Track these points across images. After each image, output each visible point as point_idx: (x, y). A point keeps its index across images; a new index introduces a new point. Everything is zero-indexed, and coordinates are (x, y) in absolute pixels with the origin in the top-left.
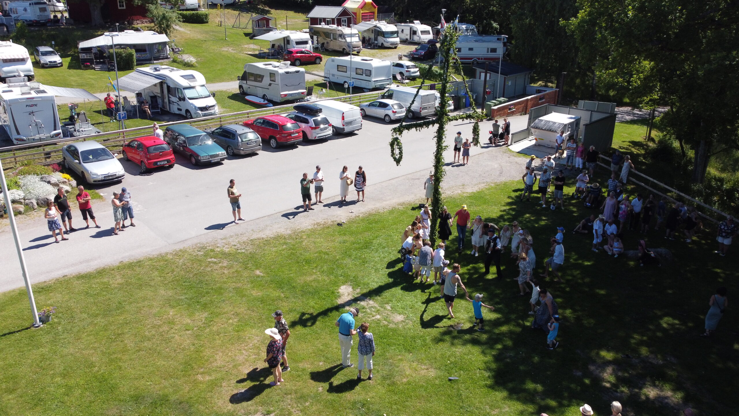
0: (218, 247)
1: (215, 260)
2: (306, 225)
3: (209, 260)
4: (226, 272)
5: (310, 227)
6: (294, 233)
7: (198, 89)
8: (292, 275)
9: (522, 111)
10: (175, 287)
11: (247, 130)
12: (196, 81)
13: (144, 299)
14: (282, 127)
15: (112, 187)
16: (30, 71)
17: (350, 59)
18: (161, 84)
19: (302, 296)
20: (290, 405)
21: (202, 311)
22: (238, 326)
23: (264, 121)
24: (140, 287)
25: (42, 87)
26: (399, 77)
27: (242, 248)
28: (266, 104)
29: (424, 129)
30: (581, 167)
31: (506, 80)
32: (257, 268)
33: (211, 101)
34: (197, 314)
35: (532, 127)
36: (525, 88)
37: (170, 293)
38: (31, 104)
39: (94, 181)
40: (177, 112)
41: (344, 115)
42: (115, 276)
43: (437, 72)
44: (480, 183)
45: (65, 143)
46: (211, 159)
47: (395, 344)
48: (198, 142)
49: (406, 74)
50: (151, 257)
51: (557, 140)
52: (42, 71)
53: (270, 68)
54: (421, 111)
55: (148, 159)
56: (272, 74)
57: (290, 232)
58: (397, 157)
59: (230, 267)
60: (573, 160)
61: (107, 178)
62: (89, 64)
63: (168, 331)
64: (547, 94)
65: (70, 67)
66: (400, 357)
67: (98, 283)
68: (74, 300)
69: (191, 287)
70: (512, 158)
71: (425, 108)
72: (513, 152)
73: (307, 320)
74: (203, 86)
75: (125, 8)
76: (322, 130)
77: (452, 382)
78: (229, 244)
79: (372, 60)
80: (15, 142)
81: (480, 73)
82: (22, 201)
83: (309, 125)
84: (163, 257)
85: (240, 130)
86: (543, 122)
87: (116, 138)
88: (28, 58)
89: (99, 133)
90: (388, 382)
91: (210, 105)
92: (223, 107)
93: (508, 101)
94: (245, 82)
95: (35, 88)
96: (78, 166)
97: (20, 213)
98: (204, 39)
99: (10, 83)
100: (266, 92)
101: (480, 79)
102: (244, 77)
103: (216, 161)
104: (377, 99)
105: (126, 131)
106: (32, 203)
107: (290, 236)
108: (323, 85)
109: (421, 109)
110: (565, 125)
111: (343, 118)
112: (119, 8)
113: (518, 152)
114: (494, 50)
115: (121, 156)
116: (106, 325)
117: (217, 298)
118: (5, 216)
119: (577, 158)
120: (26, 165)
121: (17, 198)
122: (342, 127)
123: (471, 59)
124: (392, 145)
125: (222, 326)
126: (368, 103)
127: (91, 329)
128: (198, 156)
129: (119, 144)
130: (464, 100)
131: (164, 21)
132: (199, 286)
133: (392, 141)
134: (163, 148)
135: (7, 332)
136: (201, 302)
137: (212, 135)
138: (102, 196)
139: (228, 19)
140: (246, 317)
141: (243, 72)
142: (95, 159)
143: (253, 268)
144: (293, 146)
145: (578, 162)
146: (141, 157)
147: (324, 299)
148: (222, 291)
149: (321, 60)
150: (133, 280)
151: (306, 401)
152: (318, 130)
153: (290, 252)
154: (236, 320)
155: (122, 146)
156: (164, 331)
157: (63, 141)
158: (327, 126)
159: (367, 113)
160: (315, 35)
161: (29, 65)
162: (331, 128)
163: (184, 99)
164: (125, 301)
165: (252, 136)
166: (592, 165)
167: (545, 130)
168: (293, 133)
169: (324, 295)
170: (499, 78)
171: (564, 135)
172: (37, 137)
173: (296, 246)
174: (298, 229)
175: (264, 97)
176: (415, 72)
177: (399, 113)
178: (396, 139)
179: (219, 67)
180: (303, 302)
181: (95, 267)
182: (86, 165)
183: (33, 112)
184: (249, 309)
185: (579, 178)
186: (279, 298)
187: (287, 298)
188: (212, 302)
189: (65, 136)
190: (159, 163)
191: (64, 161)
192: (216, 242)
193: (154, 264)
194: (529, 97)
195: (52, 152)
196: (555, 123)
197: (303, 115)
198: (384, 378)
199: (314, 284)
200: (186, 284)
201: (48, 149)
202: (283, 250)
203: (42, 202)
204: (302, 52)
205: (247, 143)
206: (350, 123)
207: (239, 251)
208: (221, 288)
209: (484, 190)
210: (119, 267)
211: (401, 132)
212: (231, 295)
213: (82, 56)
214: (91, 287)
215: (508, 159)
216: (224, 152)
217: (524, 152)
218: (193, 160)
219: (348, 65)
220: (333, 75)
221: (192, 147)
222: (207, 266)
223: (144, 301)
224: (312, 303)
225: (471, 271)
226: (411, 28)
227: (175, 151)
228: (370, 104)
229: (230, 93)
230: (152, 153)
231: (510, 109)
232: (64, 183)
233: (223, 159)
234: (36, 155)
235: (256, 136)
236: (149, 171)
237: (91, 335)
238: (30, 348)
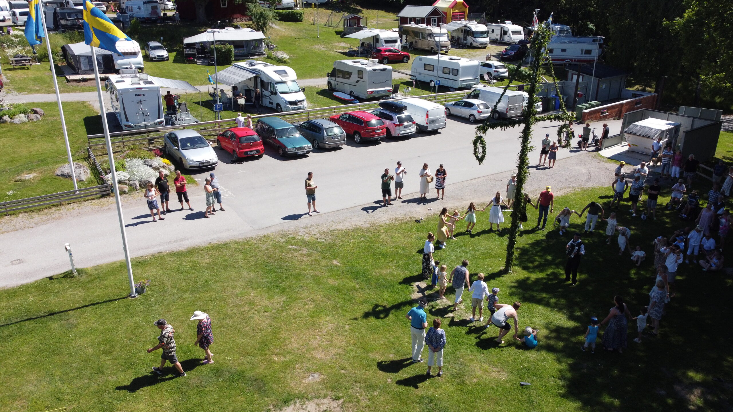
0: (299, 235)
1: (296, 247)
2: (385, 219)
3: (290, 247)
4: (305, 259)
5: (388, 222)
6: (373, 227)
7: (290, 84)
8: (368, 267)
9: (616, 116)
10: (257, 270)
11: (333, 124)
12: (288, 76)
13: (229, 279)
14: (367, 123)
15: (206, 173)
16: (140, 64)
17: (437, 58)
18: (256, 78)
19: (377, 288)
20: (358, 393)
21: (280, 295)
22: (314, 312)
23: (349, 117)
24: (226, 268)
25: (150, 78)
26: (486, 77)
27: (322, 237)
28: (352, 100)
29: (510, 129)
30: (677, 176)
31: (600, 83)
32: (335, 258)
33: (301, 96)
34: (276, 297)
35: (626, 132)
36: (620, 92)
37: (252, 275)
38: (139, 93)
39: (191, 167)
40: (269, 105)
41: (429, 113)
42: (204, 256)
43: (526, 73)
44: (565, 188)
45: (166, 130)
46: (297, 151)
47: (467, 344)
48: (286, 135)
49: (494, 74)
50: (237, 240)
51: (653, 147)
52: (151, 64)
53: (358, 65)
54: (507, 112)
55: (240, 149)
56: (360, 72)
57: (368, 226)
58: (480, 156)
59: (309, 255)
60: (669, 167)
61: (202, 165)
62: (192, 58)
63: (248, 311)
64: (645, 98)
65: (175, 61)
66: (471, 357)
67: (188, 261)
68: (166, 275)
69: (272, 272)
70: (602, 163)
71: (512, 109)
72: (603, 157)
73: (381, 312)
74: (294, 81)
75: (226, 6)
76: (405, 127)
77: (524, 387)
78: (309, 233)
79: (460, 59)
80: (124, 128)
81: (572, 75)
82: (127, 182)
83: (394, 121)
84: (248, 241)
85: (326, 124)
86: (639, 127)
87: (212, 128)
88: (139, 52)
89: (197, 122)
90: (457, 380)
91: (299, 99)
92: (312, 102)
93: (601, 105)
94: (333, 78)
95: (144, 80)
96: (177, 152)
97: (124, 193)
98: (297, 36)
99: (123, 74)
100: (353, 89)
101: (572, 80)
102: (334, 74)
103: (302, 153)
104: (463, 99)
105: (221, 122)
106: (135, 184)
107: (368, 230)
108: (409, 84)
109: (508, 110)
110: (663, 132)
111: (427, 116)
112: (222, 7)
113: (609, 158)
114: (588, 52)
115: (216, 145)
116: (193, 301)
117: (295, 284)
118: (111, 194)
119: (674, 167)
120: (132, 149)
121: (123, 178)
122: (425, 125)
123: (564, 60)
124: (475, 143)
125: (299, 311)
126: (453, 102)
127: (180, 303)
128: (285, 147)
129: (214, 133)
130: (554, 102)
131: (262, 19)
132: (279, 271)
133: (475, 140)
134: (254, 139)
135: (108, 299)
136: (280, 286)
137: (300, 128)
138: (196, 181)
139: (321, 18)
140: (322, 304)
141: (332, 69)
142: (192, 147)
143: (331, 257)
144: (376, 142)
145: (675, 170)
146: (233, 146)
147: (398, 293)
148: (301, 277)
149: (409, 59)
150: (220, 261)
151: (375, 391)
152: (401, 127)
153: (367, 244)
154: (312, 306)
155: (217, 135)
156: (244, 311)
157: (165, 129)
158: (410, 123)
159: (452, 112)
160: (404, 34)
161: (140, 58)
162: (414, 126)
163: (275, 93)
164: (211, 280)
165: (337, 130)
166: (691, 175)
167: (640, 136)
168: (377, 129)
169: (399, 289)
170: (593, 80)
171: (661, 142)
172: (143, 124)
173: (374, 239)
174: (376, 223)
175: (351, 93)
176: (504, 73)
177: (484, 113)
178: (480, 138)
179: (310, 64)
180: (377, 294)
181: (186, 247)
182: (183, 151)
183: (140, 101)
184: (324, 297)
185: (675, 188)
186: (354, 289)
187: (362, 289)
188: (290, 287)
189: (167, 124)
190: (249, 153)
191: (165, 147)
192: (298, 231)
193: (240, 247)
194: (624, 102)
195: (155, 138)
196: (651, 129)
197: (388, 112)
198: (454, 376)
199: (389, 278)
200: (268, 268)
201: (152, 136)
202: (361, 242)
203: (144, 184)
204: (390, 51)
205: (332, 138)
206: (433, 121)
207: (319, 240)
208: (299, 275)
209: (569, 195)
210: (207, 248)
211: (485, 131)
212: (308, 281)
213: (187, 51)
214: (181, 265)
215: (597, 164)
216: (310, 145)
217: (615, 158)
218: (281, 152)
219: (436, 64)
220: (420, 74)
221: (280, 139)
222: (288, 253)
223: (228, 281)
224: (386, 296)
225: (551, 277)
226: (502, 28)
227: (265, 143)
228: (455, 103)
229: (319, 88)
230: (244, 143)
231: (602, 113)
232: (164, 167)
233: (308, 152)
234: (141, 141)
235: (341, 131)
236: (239, 160)
237: (179, 309)
238: (126, 315)
